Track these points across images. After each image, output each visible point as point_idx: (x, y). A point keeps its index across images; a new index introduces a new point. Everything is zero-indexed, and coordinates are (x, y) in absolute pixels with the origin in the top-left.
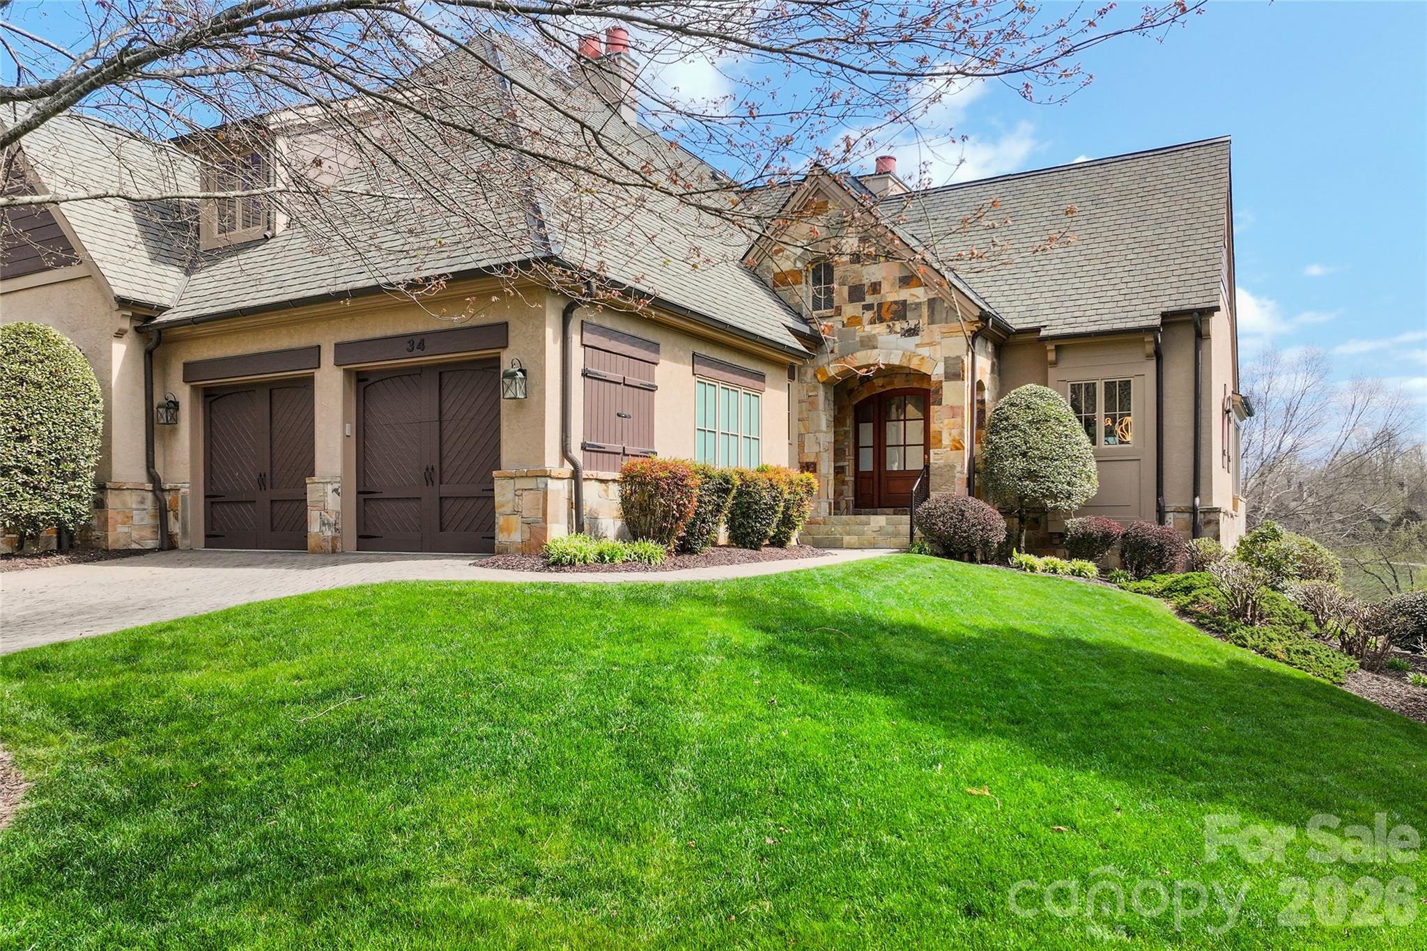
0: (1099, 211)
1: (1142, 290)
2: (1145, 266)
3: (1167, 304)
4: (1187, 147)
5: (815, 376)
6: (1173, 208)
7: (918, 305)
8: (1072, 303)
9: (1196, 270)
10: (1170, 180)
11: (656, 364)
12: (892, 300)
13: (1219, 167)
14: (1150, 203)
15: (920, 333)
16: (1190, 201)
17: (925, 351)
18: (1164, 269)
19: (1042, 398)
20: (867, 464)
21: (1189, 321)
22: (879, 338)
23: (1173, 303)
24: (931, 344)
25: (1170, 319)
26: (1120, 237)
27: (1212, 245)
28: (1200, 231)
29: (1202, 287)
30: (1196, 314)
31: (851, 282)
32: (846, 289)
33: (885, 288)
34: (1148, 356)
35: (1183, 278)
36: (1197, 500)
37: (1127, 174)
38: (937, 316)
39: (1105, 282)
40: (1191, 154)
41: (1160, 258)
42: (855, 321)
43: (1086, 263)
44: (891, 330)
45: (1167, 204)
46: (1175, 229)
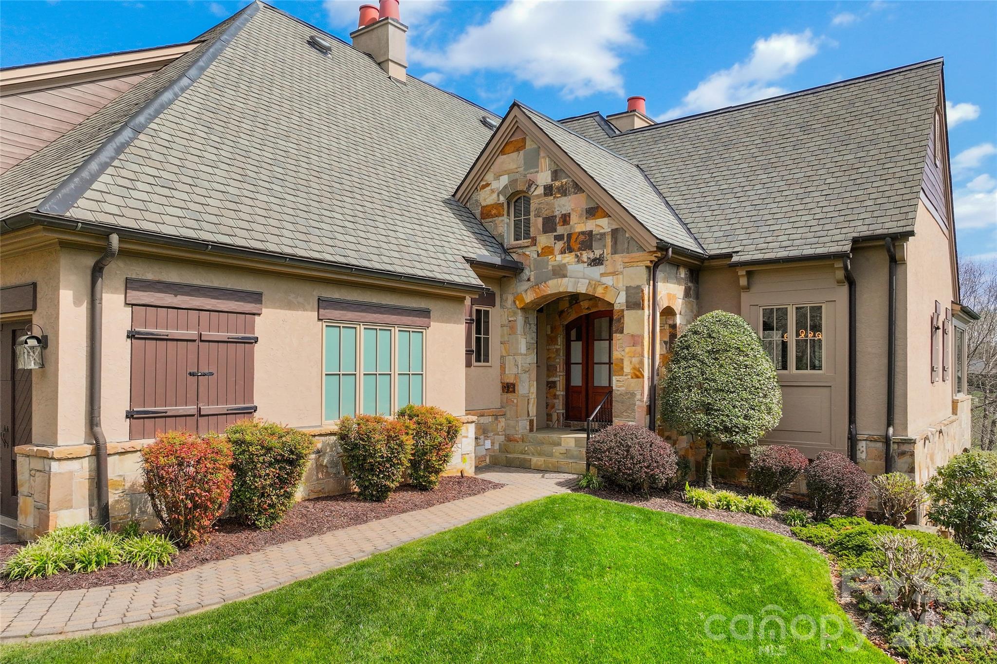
0: (806, 137)
1: (836, 214)
2: (842, 190)
3: (859, 229)
4: (899, 71)
5: (514, 302)
6: (877, 131)
7: (603, 235)
8: (767, 228)
9: (893, 193)
10: (878, 104)
11: (259, 314)
12: (579, 230)
13: (928, 88)
14: (856, 127)
15: (605, 263)
16: (896, 123)
17: (608, 281)
18: (861, 192)
19: (726, 326)
20: (577, 380)
21: (881, 246)
22: (569, 267)
23: (865, 228)
24: (614, 274)
25: (860, 244)
26: (823, 162)
27: (912, 167)
28: (902, 153)
29: (897, 211)
30: (888, 239)
31: (546, 213)
32: (540, 220)
33: (574, 219)
34: (839, 282)
35: (879, 201)
36: (891, 430)
37: (837, 101)
38: (619, 247)
39: (802, 207)
40: (902, 78)
41: (858, 182)
42: (548, 251)
43: (786, 188)
44: (579, 260)
45: (872, 128)
46: (876, 152)
